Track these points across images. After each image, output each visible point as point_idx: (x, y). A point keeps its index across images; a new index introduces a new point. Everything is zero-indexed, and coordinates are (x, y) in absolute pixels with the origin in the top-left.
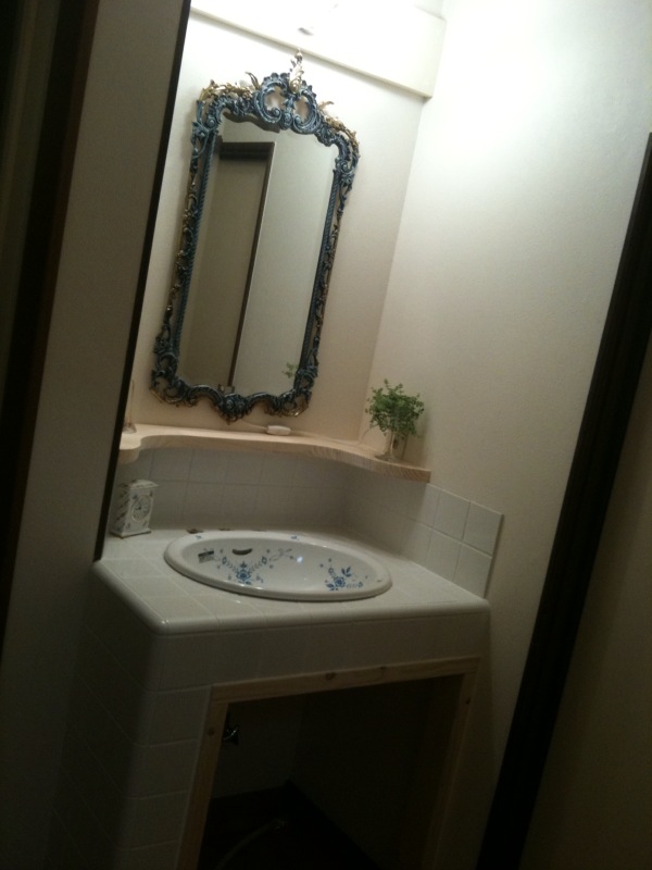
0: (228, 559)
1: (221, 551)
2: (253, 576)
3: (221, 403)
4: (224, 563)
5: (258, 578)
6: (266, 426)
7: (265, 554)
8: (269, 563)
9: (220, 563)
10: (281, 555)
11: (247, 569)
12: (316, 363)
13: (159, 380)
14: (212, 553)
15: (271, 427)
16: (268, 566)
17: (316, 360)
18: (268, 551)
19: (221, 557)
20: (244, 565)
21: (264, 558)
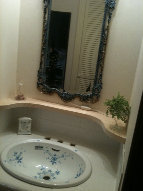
0: (49, 151)
1: (47, 148)
2: (58, 160)
3: (61, 95)
4: (47, 152)
5: (59, 162)
6: (81, 106)
7: (64, 154)
8: (65, 157)
9: (45, 152)
10: (69, 156)
11: (56, 157)
12: (102, 84)
13: (40, 85)
14: (42, 147)
15: (82, 107)
16: (64, 158)
17: (101, 82)
18: (65, 153)
19: (47, 149)
20: (55, 155)
21: (63, 155)
